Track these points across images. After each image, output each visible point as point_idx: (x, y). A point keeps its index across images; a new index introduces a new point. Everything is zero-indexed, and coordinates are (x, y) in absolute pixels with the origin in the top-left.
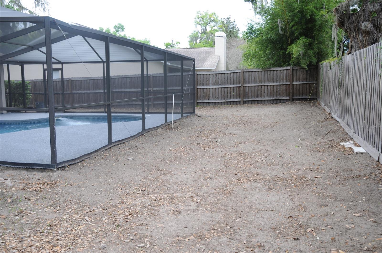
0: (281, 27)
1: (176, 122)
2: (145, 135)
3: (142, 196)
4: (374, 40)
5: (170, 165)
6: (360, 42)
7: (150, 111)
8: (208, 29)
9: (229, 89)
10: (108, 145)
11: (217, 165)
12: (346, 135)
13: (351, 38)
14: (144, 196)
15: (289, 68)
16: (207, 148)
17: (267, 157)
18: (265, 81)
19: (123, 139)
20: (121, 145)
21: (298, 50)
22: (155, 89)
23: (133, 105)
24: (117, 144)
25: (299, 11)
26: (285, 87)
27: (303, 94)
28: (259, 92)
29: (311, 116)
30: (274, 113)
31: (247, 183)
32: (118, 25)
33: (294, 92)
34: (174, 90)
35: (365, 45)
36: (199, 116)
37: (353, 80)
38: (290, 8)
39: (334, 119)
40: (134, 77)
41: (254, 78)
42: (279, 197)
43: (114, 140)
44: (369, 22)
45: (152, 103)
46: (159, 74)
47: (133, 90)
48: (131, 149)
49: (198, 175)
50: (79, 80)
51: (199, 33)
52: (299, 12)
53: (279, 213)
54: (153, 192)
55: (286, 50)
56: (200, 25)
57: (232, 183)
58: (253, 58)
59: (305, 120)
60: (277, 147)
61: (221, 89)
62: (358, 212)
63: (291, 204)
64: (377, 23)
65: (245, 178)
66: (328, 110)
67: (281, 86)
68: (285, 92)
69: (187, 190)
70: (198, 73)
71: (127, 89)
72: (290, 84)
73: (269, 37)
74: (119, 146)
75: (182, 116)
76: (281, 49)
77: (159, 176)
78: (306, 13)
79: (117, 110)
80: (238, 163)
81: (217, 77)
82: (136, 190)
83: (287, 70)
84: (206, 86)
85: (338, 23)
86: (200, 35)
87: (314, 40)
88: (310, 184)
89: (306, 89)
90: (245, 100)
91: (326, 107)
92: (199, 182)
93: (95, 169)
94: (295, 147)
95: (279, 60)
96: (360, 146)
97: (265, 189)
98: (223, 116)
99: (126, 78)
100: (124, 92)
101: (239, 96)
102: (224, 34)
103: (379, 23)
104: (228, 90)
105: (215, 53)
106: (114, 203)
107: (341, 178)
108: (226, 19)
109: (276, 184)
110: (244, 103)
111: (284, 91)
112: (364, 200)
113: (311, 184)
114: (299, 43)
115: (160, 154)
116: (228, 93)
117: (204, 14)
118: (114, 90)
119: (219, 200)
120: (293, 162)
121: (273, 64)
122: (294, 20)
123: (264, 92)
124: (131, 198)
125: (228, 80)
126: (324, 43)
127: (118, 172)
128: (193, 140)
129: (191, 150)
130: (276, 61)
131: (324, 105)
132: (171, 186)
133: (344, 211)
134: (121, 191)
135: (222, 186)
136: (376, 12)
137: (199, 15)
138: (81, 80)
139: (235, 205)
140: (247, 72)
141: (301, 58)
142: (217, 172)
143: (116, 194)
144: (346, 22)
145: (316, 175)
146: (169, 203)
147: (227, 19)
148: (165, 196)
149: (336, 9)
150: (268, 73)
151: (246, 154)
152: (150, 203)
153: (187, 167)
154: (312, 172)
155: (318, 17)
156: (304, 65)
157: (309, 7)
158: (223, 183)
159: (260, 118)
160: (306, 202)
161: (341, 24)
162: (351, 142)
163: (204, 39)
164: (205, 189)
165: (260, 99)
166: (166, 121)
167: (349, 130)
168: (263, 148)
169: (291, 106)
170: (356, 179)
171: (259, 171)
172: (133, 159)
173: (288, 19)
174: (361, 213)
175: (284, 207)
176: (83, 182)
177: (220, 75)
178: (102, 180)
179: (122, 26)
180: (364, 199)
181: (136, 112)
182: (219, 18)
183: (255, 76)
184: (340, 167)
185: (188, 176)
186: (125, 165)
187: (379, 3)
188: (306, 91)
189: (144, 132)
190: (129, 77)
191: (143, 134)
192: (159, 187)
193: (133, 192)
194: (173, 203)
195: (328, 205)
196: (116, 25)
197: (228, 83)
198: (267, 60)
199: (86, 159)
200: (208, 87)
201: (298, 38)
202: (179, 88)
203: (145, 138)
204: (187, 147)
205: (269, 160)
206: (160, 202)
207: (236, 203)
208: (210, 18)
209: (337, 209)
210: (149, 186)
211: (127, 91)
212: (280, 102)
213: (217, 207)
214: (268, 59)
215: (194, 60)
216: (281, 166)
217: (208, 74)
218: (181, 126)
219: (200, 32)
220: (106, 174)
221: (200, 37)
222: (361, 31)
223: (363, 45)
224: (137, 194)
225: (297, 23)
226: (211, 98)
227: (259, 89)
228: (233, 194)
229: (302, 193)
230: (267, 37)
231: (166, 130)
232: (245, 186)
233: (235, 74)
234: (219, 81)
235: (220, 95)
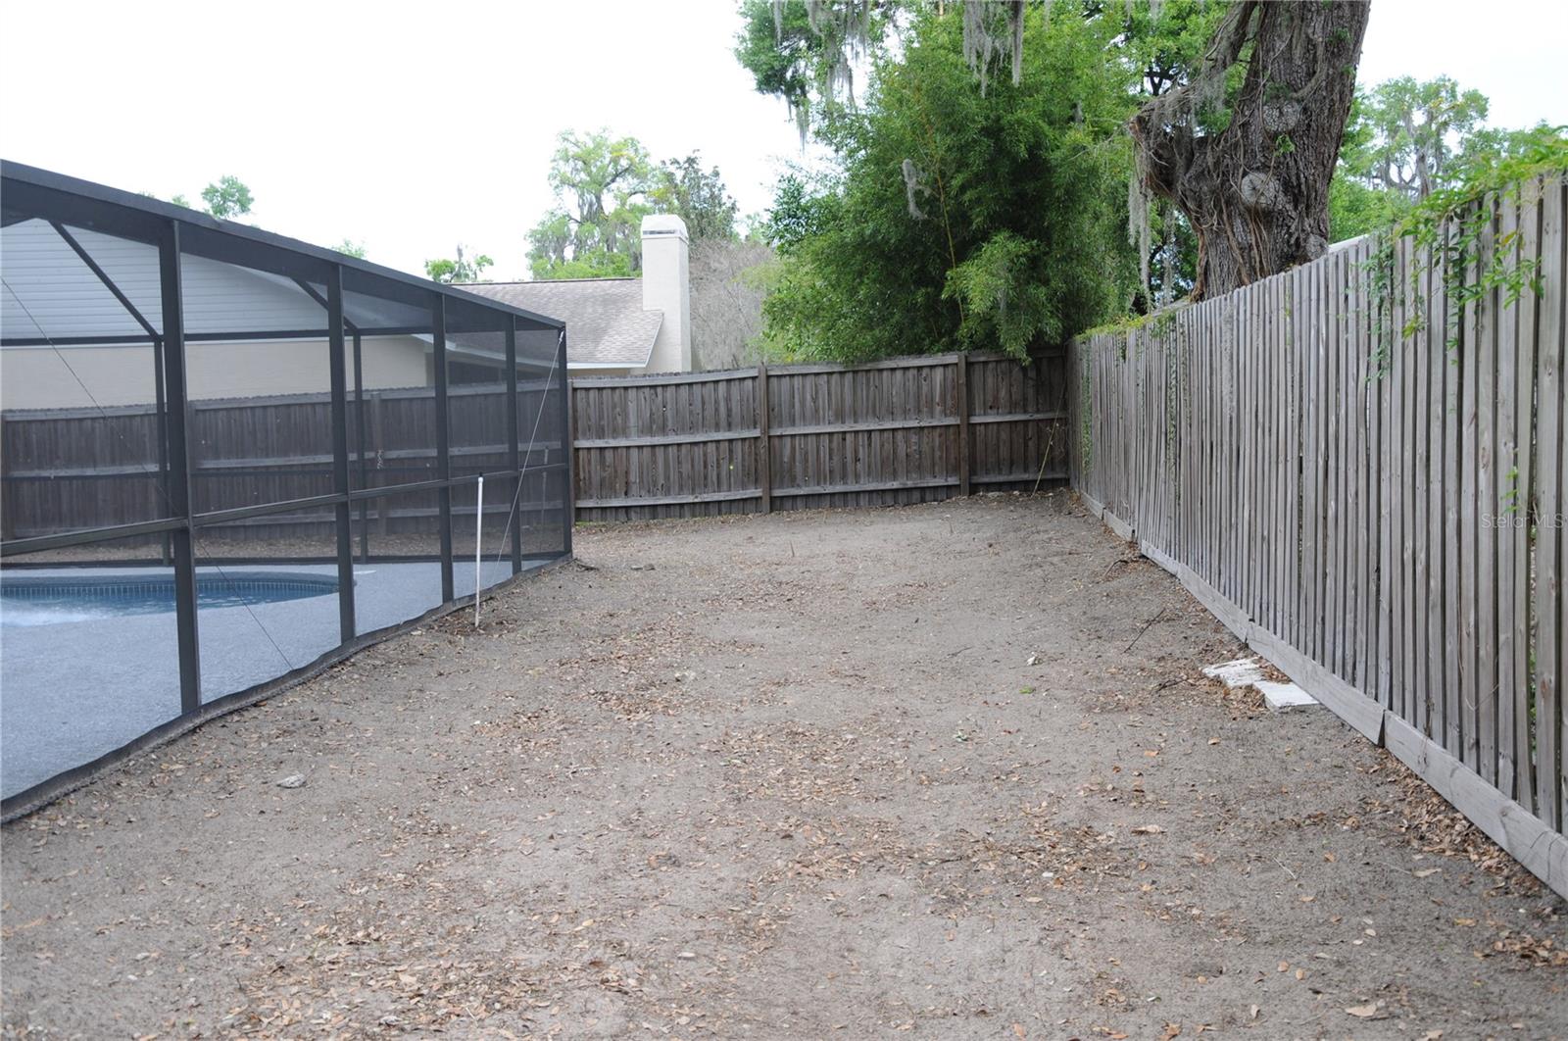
0: (918, 194)
1: (491, 598)
2: (354, 664)
3: (354, 974)
4: (1289, 246)
5: (478, 805)
6: (1238, 251)
7: (373, 552)
8: (609, 204)
9: (711, 448)
10: (180, 717)
11: (693, 793)
12: (1216, 631)
13: (1202, 234)
14: (363, 974)
15: (952, 358)
16: (641, 715)
17: (911, 746)
18: (859, 412)
19: (252, 684)
20: (245, 713)
21: (987, 285)
22: (393, 454)
23: (295, 525)
24: (225, 709)
25: (983, 129)
26: (940, 436)
27: (1012, 464)
28: (835, 458)
29: (1057, 554)
30: (903, 544)
31: (845, 876)
32: (224, 187)
33: (978, 454)
34: (477, 455)
35: (1258, 264)
36: (589, 569)
37: (1235, 404)
38: (948, 115)
39: (1155, 565)
40: (301, 405)
41: (815, 400)
42: (998, 942)
43: (207, 690)
44: (1266, 173)
45: (380, 515)
46: (411, 389)
47: (297, 460)
48: (291, 733)
49: (615, 847)
50: (43, 422)
51: (571, 219)
52: (986, 131)
53: (1017, 1022)
54: (406, 950)
55: (940, 287)
56: (573, 190)
57: (776, 878)
58: (808, 318)
59: (1039, 572)
60: (944, 697)
61: (675, 447)
62: (1364, 998)
63: (1061, 976)
64: (1298, 178)
65: (829, 853)
66: (1122, 529)
67: (926, 431)
68: (941, 458)
69: (567, 929)
70: (579, 383)
71: (267, 456)
72: (959, 422)
73: (868, 232)
74: (236, 718)
75: (517, 569)
76: (920, 283)
77: (429, 864)
78: (1014, 138)
79: (223, 552)
80: (787, 780)
81: (660, 397)
82: (323, 942)
83: (945, 366)
84: (614, 438)
85: (1151, 176)
86: (574, 227)
87: (1049, 245)
88: (1120, 864)
89: (1026, 445)
90: (777, 493)
91: (1114, 516)
92: (624, 883)
93: (116, 846)
94: (1017, 691)
95: (913, 324)
96: (1289, 681)
97: (927, 905)
98: (691, 563)
99: (265, 407)
100: (256, 472)
101: (752, 476)
102: (676, 223)
103: (1303, 180)
104: (705, 455)
105: (644, 303)
106: (209, 1024)
107: (1246, 830)
108: (681, 162)
109: (976, 876)
110: (777, 504)
111: (938, 454)
112: (1371, 932)
113: (1127, 867)
114: (992, 255)
115: (428, 752)
116: (705, 467)
117: (591, 145)
118: (210, 464)
119: (724, 974)
120: (1027, 764)
121: (890, 344)
122: (968, 165)
123: (857, 460)
124: (295, 989)
125: (706, 413)
126: (1089, 257)
127: (228, 854)
128: (575, 679)
129: (568, 724)
130: (901, 332)
131: (1102, 506)
132: (490, 914)
133: (1300, 995)
134: (247, 952)
135: (732, 900)
136: (1291, 133)
137: (569, 146)
138: (55, 421)
139: (805, 996)
140: (785, 376)
141: (1001, 316)
142: (700, 826)
143: (219, 976)
144: (1180, 170)
145: (1136, 818)
146: (489, 1007)
147: (687, 165)
148: (468, 968)
149: (1140, 120)
150: (868, 380)
151: (816, 732)
152: (395, 1012)
153: (558, 810)
154: (1116, 806)
155: (1058, 154)
156: (1015, 348)
157: (1021, 114)
158: (732, 883)
159: (847, 568)
160: (1123, 959)
161: (1162, 180)
162: (1247, 664)
163: (591, 246)
164: (654, 917)
165: (839, 488)
166: (448, 594)
167: (1227, 613)
168: (886, 702)
169: (969, 515)
170: (1310, 832)
171: (886, 812)
172: (304, 784)
173: (942, 159)
174: (1381, 1003)
175: (1031, 991)
176: (49, 918)
177: (671, 391)
178: (146, 902)
179: (243, 191)
180: (1370, 926)
181: (310, 555)
182: (654, 162)
183: (817, 393)
184: (1229, 780)
185: (568, 854)
186: (262, 812)
187: (1299, 101)
188: (1026, 451)
189: (352, 650)
190: (276, 407)
191: (347, 659)
192: (431, 918)
193: (309, 954)
194: (509, 1006)
195: (1224, 969)
196: (212, 186)
197: (704, 426)
198: (863, 328)
199: (66, 795)
200: (623, 442)
201: (985, 236)
202: (504, 448)
203: (356, 676)
204: (552, 713)
205: (920, 756)
206: (443, 1002)
207: (808, 985)
208: (615, 161)
209: (1270, 986)
210: (386, 916)
211: (267, 467)
212: (923, 500)
213: (720, 1010)
214: (869, 324)
215: (561, 328)
216: (976, 785)
217: (618, 389)
218: (516, 617)
219: (577, 215)
220: (168, 869)
221: (576, 237)
222: (1241, 207)
223: (1250, 263)
224: (326, 967)
225: (978, 179)
226: (634, 489)
227: (835, 445)
228: (785, 938)
229: (1098, 913)
230: (861, 234)
231: (450, 636)
232: (838, 893)
233: (735, 386)
234: (669, 414)
235: (674, 476)
